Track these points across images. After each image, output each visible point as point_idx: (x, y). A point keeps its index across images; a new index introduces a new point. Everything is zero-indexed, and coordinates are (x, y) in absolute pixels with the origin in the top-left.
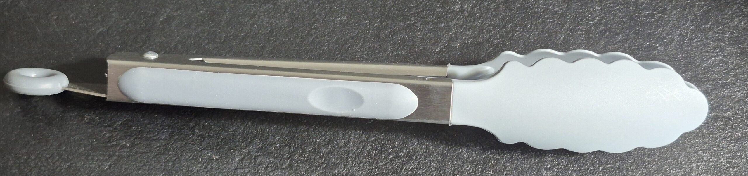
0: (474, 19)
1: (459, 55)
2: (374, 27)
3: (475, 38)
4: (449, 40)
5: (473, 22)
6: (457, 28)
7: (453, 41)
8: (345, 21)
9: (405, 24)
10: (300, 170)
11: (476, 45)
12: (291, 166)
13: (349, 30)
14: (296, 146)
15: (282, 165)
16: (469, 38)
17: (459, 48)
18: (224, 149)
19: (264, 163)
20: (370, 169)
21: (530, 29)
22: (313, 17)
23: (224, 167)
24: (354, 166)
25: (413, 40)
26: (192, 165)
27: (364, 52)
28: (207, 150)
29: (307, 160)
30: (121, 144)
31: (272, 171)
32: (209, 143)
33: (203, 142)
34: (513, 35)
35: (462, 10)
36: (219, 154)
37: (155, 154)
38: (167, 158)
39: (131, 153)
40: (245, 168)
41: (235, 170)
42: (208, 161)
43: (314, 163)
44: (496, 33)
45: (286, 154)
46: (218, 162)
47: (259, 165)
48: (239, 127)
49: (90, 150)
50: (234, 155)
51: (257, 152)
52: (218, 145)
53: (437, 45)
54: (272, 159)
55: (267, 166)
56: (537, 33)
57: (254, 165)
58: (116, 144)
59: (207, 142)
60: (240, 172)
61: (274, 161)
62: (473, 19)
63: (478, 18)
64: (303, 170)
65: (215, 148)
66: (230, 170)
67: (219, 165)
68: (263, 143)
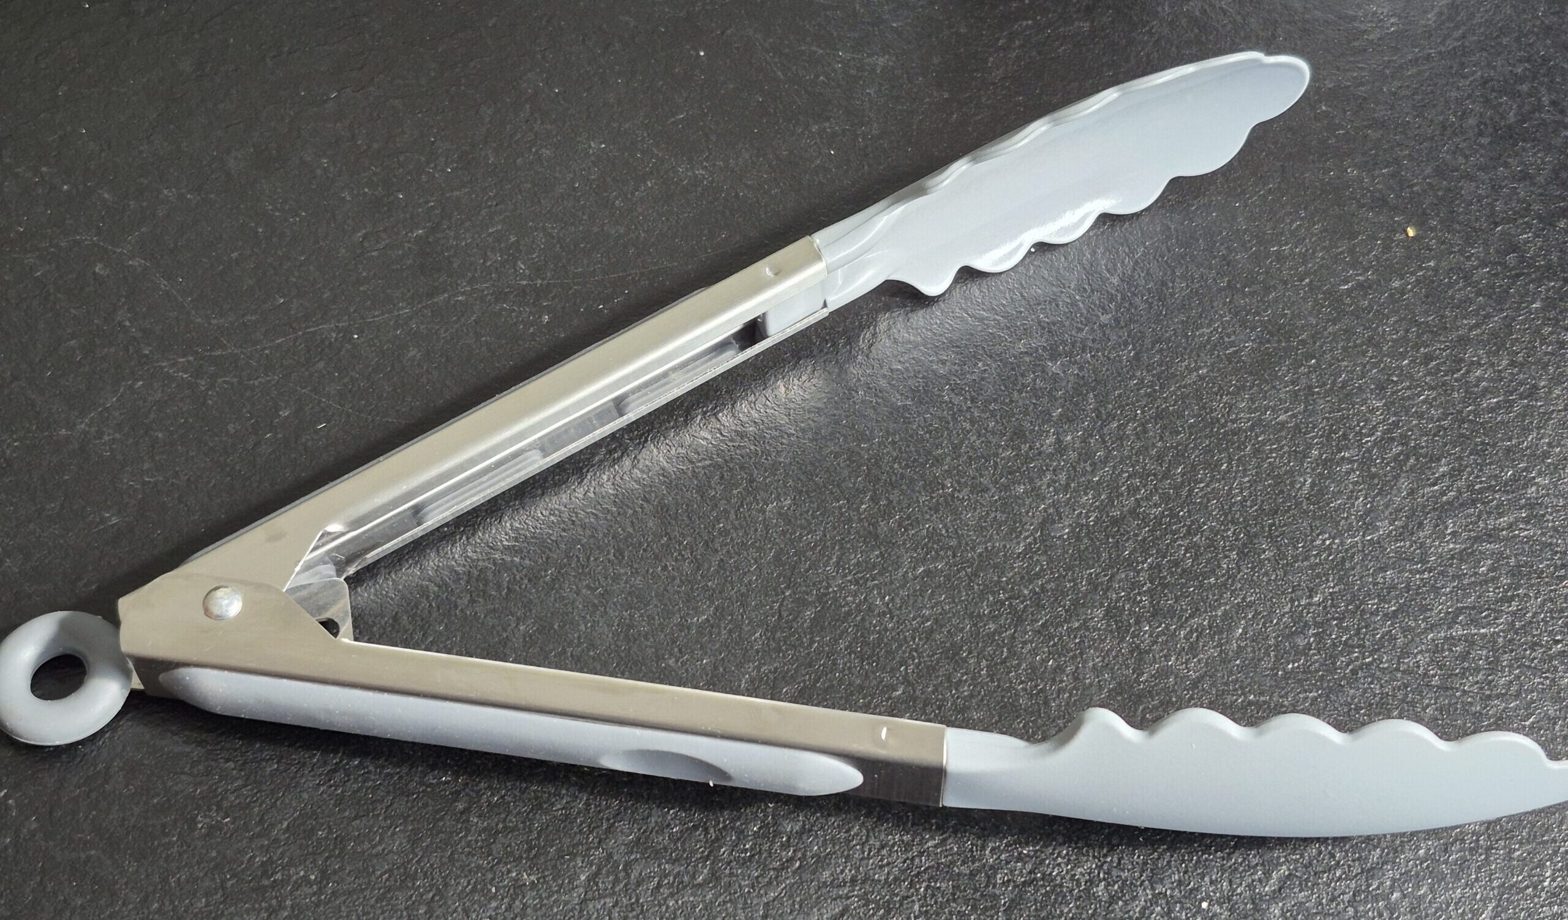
0: (1093, 464)
1: (1072, 555)
2: (861, 514)
3: (1102, 509)
4: (1042, 523)
5: (1092, 471)
6: (1056, 492)
7: (1053, 522)
8: (789, 509)
9: (932, 498)
10: (740, 886)
11: (1107, 527)
12: (714, 876)
13: (802, 527)
14: (721, 826)
15: (693, 877)
16: (1089, 511)
17: (1068, 537)
18: (548, 856)
19: (650, 878)
20: (908, 858)
21: (1229, 471)
22: (713, 510)
23: (554, 902)
24: (869, 858)
25: (957, 533)
26: (476, 906)
27: (845, 576)
28: (506, 864)
29: (752, 856)
30: (295, 878)
31: (672, 895)
32: (509, 846)
33: (493, 845)
34: (1191, 491)
35: (1060, 448)
36: (538, 869)
37: (382, 891)
38: (411, 896)
39: (323, 897)
40: (605, 897)
41: (581, 903)
42: (512, 891)
43: (771, 863)
44: (1151, 491)
45: (700, 848)
46: (538, 891)
47: (639, 884)
48: (577, 797)
49: (221, 903)
50: (574, 867)
51: (627, 853)
52: (530, 849)
53: (1017, 537)
54: (667, 866)
55: (658, 884)
56: (1247, 479)
57: (626, 885)
58: (282, 880)
59: (503, 844)
60: (594, 907)
61: (673, 870)
62: (1091, 465)
63: (1101, 461)
64: (747, 882)
65: (524, 856)
66: (570, 906)
67: (540, 897)
68: (639, 830)
